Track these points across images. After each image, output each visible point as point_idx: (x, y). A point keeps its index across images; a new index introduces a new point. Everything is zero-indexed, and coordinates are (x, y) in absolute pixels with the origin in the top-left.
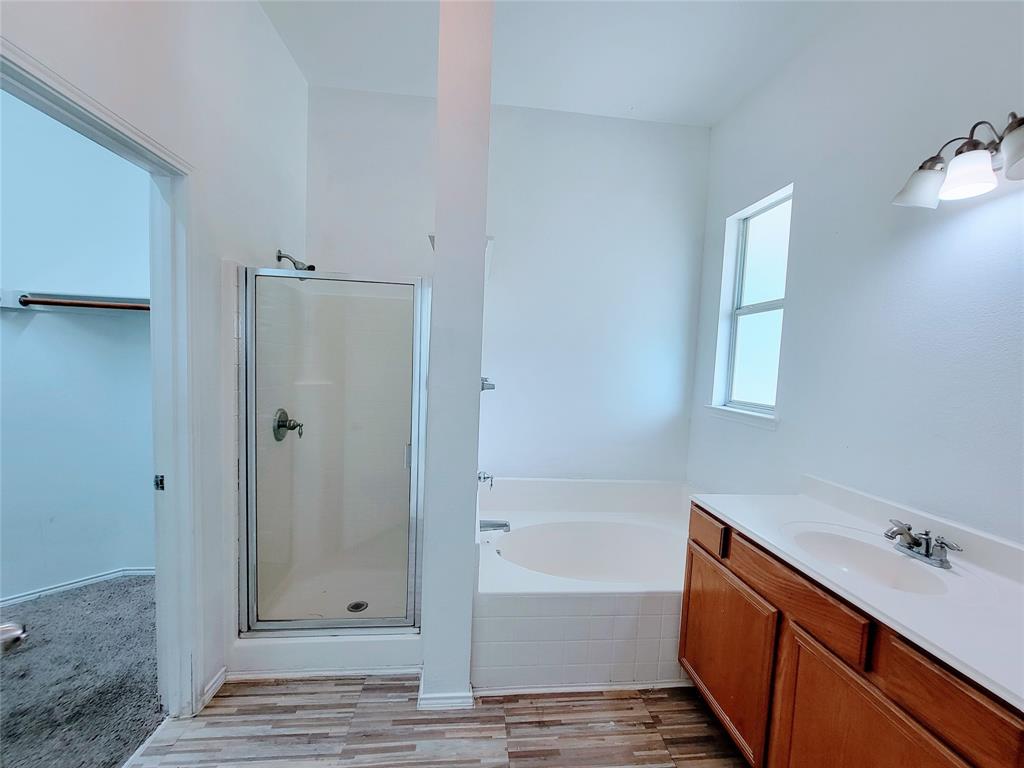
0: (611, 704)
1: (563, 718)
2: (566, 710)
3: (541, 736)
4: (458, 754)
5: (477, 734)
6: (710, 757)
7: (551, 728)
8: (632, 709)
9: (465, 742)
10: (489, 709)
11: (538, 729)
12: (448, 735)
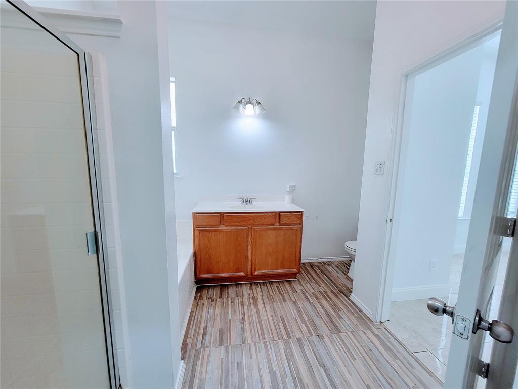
0: (200, 310)
1: (203, 325)
2: (198, 325)
3: (211, 335)
4: (217, 370)
5: (205, 362)
6: (228, 290)
7: (208, 330)
8: (203, 304)
9: (209, 367)
10: (189, 357)
11: (207, 336)
12: (203, 376)
